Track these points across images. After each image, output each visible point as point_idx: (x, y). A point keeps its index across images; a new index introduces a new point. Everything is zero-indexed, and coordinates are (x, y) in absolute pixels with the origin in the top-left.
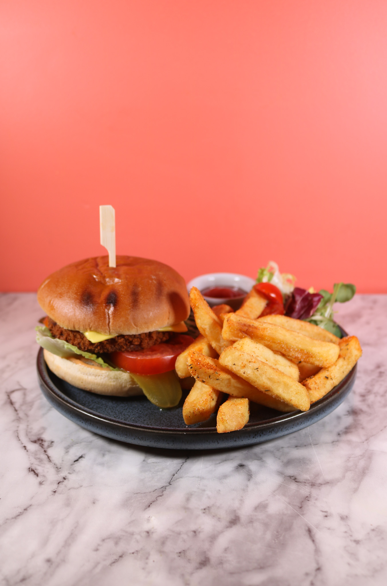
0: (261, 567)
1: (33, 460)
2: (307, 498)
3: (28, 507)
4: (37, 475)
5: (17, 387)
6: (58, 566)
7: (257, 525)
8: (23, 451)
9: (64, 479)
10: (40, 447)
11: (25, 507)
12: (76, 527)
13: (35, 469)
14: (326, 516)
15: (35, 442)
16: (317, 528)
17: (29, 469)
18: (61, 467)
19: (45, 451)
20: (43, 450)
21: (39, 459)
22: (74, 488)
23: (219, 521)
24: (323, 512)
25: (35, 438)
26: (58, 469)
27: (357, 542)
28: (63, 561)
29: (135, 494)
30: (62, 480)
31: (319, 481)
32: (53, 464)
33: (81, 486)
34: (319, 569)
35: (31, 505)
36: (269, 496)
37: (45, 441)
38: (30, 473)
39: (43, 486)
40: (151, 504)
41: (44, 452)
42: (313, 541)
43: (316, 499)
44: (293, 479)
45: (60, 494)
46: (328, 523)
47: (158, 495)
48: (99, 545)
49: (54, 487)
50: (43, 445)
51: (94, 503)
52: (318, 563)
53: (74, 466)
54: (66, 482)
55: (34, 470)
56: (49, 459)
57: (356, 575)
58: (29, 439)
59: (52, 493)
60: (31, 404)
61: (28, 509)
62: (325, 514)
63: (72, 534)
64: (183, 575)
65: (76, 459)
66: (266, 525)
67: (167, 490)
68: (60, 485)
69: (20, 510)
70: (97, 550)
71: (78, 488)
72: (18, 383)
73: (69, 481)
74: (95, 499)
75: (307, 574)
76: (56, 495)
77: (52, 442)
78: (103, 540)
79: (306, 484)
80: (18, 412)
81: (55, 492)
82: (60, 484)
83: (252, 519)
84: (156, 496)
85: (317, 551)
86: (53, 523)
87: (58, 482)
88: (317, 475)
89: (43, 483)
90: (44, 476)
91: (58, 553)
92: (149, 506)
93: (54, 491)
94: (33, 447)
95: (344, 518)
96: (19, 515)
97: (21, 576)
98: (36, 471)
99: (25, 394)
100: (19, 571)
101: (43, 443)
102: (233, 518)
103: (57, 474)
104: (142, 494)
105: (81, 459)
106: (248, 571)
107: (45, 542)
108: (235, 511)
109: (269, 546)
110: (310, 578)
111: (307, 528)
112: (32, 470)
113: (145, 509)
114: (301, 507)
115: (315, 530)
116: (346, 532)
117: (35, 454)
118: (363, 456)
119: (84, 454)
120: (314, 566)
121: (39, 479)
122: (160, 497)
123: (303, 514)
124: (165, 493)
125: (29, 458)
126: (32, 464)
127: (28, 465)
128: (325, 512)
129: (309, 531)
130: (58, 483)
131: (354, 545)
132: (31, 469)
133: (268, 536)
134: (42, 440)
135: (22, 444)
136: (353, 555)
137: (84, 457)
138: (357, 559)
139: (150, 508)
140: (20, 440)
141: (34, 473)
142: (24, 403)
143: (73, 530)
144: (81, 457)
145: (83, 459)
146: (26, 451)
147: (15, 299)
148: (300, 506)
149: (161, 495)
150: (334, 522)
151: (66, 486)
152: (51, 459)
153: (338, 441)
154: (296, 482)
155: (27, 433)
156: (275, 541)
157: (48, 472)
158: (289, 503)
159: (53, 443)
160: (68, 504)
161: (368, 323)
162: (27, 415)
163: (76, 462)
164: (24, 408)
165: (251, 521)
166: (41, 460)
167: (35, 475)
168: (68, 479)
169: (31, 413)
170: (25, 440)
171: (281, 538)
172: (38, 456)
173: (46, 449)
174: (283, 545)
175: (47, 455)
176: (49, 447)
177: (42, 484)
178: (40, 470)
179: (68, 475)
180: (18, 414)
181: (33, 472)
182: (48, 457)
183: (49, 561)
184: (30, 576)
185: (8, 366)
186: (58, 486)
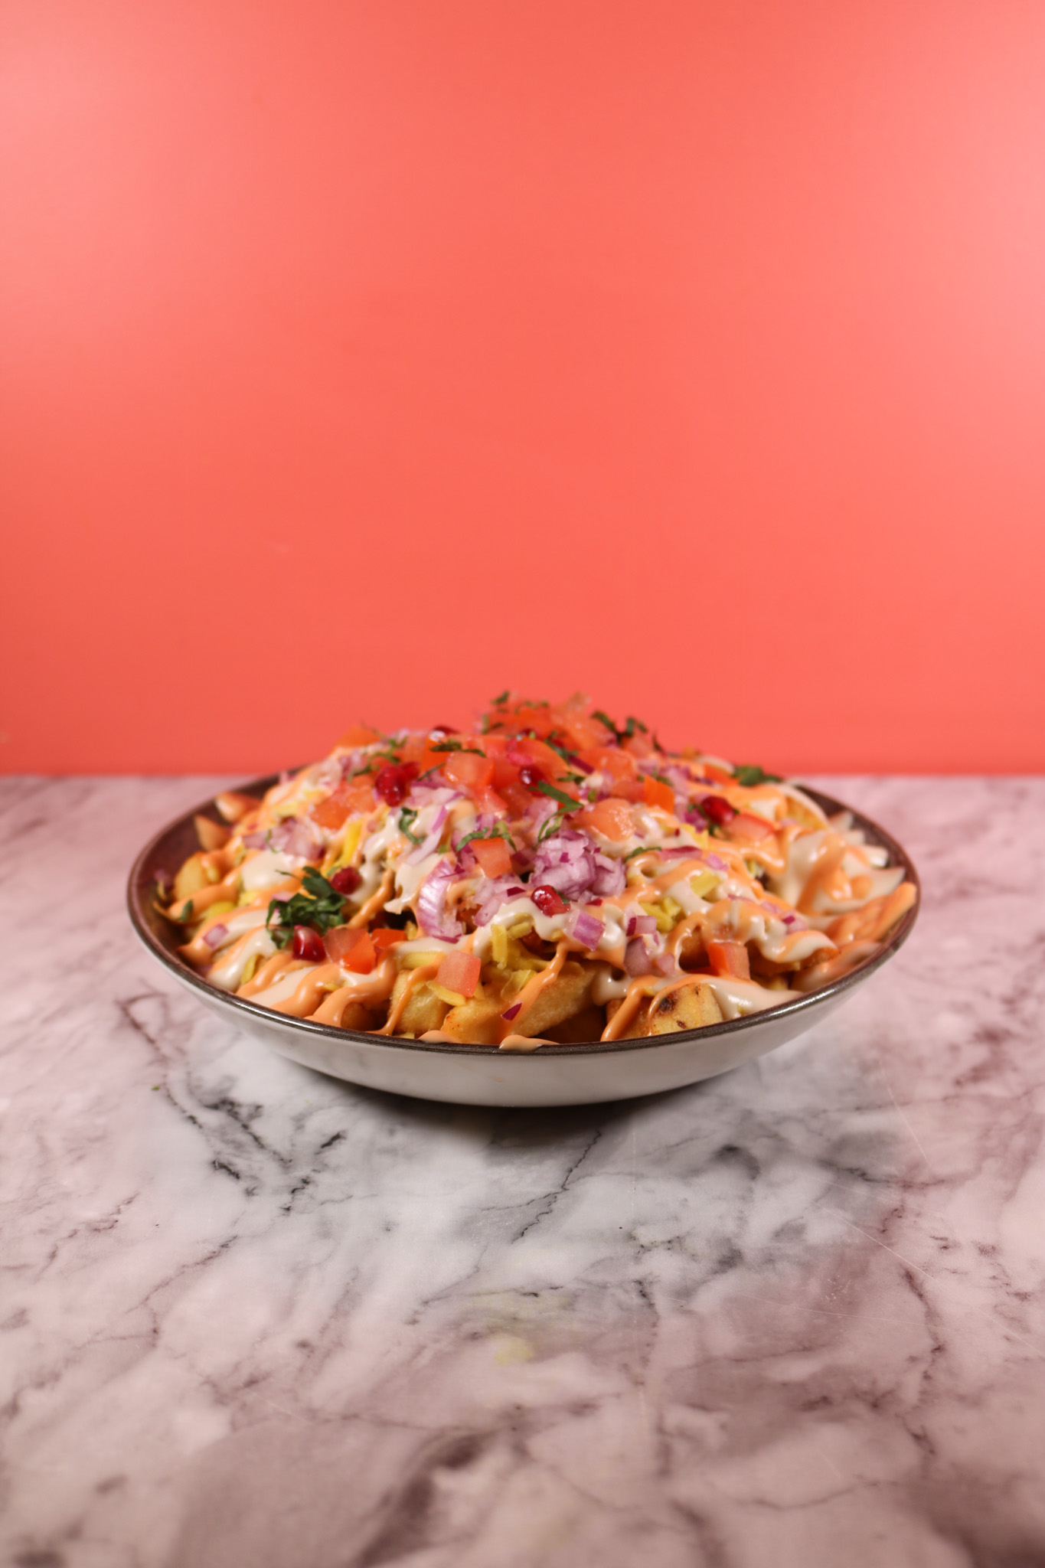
0: (806, 1347)
1: (219, 1146)
2: (896, 1213)
3: (230, 1241)
4: (236, 1176)
5: (141, 991)
6: (328, 1354)
7: (783, 1266)
8: (189, 1129)
9: (306, 1182)
10: (230, 1119)
11: (222, 1241)
12: (354, 1279)
13: (231, 1164)
14: (945, 1248)
15: (215, 1107)
16: (926, 1270)
17: (214, 1163)
18: (292, 1158)
19: (245, 1127)
20: (238, 1125)
21: (233, 1142)
22: (333, 1201)
23: (696, 1261)
24: (937, 1239)
25: (213, 1100)
26: (285, 1163)
27: (1023, 1296)
28: (339, 1344)
29: (483, 1210)
30: (300, 1185)
31: (922, 1178)
32: (272, 1154)
33: (350, 1197)
34: (939, 1349)
35: (235, 1238)
36: (806, 1209)
37: (240, 1105)
38: (217, 1172)
39: (255, 1198)
40: (526, 1229)
41: (242, 1129)
42: (921, 1296)
43: (919, 1215)
44: (859, 1176)
45: (302, 1213)
46: (950, 1260)
47: (539, 1212)
48: (416, 1312)
49: (285, 1199)
50: (236, 1113)
51: (388, 1230)
52: (936, 1339)
53: (322, 1155)
54: (310, 1189)
55: (226, 1165)
56: (259, 1143)
57: (1026, 1359)
58: (200, 1101)
59: (282, 1212)
60: (187, 1027)
61: (230, 1245)
62: (944, 1243)
63: (347, 1292)
64: (625, 1367)
65: (325, 1140)
66: (807, 1268)
67: (558, 1201)
68: (298, 1195)
69: (212, 1248)
70: (414, 1322)
71: (342, 1201)
72: (142, 981)
73: (317, 1186)
74: (389, 1222)
75: (913, 1359)
76: (291, 1214)
77: (258, 1107)
78: (426, 1303)
79: (889, 1185)
80: (159, 1044)
81: (288, 1209)
82: (297, 1193)
83: (771, 1255)
84: (535, 1215)
85: (932, 1315)
86: (299, 1271)
87: (292, 1189)
88: (916, 1166)
89: (255, 1191)
90: (254, 1178)
91: (324, 1330)
92: (522, 1234)
93: (287, 1207)
94: (212, 1119)
95: (987, 1251)
96: (210, 1258)
97: (244, 1374)
98: (231, 1168)
99: (165, 1006)
100: (237, 1367)
101: (236, 1109)
102: (726, 1252)
103: (286, 1173)
104: (500, 1209)
105: (337, 1141)
106: (775, 1355)
107: (287, 1308)
108: (729, 1240)
109: (819, 1307)
110: (923, 1367)
111: (903, 1272)
112: (221, 1166)
113: (514, 1240)
114: (884, 1231)
115: (921, 1275)
116: (994, 1278)
117: (221, 1132)
118: (1020, 1127)
119: (344, 1131)
120: (928, 1343)
121: (243, 1184)
122: (546, 1216)
123: (890, 1245)
124: (553, 1206)
125: (208, 1141)
126: (219, 1153)
127: (209, 1156)
128: (942, 1239)
129: (909, 1277)
130: (293, 1191)
131: (1016, 1301)
132: (219, 1164)
133: (814, 1288)
134: (232, 1104)
135: (184, 1112)
136: (1017, 1322)
137: (344, 1138)
138: (1026, 1330)
139: (525, 1237)
140: (175, 1104)
141: (227, 1172)
142: (168, 1024)
143: (348, 1284)
144: (337, 1137)
145: (342, 1141)
146: (196, 1126)
147: (87, 792)
148: (882, 1228)
149: (546, 1210)
150: (965, 1259)
151: (312, 1197)
152: (264, 1142)
153: (957, 1096)
154: (867, 1180)
155: (192, 1090)
156: (831, 1297)
157: (261, 1169)
158: (856, 1224)
159: (260, 1110)
160: (325, 1231)
161: (1008, 842)
162: (181, 1052)
163: (326, 1148)
164: (170, 1035)
165: (769, 1260)
166: (239, 1146)
167: (232, 1177)
168: (314, 1182)
169: (191, 1045)
170: (191, 1107)
171: (845, 1291)
172: (230, 1137)
173: (246, 1123)
174: (851, 1305)
175: (251, 1134)
176: (252, 1117)
177: (253, 1195)
178: (240, 1164)
179: (313, 1174)
180: (157, 1049)
181: (224, 1170)
182: (256, 1139)
183: (303, 1345)
184: (267, 1376)
185: (108, 944)
186: (293, 1198)
